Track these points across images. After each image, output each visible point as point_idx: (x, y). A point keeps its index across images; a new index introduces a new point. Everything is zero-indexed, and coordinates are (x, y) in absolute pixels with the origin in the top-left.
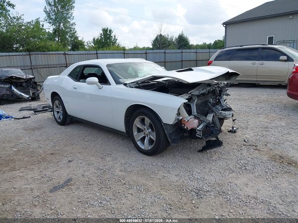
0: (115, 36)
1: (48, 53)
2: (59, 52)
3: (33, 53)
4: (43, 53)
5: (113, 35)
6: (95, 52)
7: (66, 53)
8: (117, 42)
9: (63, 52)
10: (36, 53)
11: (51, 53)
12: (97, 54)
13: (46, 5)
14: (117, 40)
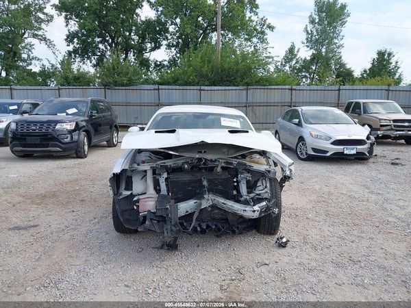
0: (397, 63)
1: (270, 87)
2: (284, 87)
3: (252, 87)
4: (263, 87)
5: (393, 60)
6: (337, 87)
7: (294, 87)
8: (399, 71)
9: (289, 87)
10: (255, 87)
11: (273, 87)
12: (339, 90)
13: (308, 24)
14: (399, 68)
